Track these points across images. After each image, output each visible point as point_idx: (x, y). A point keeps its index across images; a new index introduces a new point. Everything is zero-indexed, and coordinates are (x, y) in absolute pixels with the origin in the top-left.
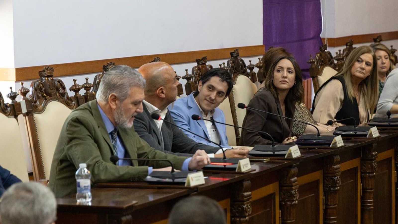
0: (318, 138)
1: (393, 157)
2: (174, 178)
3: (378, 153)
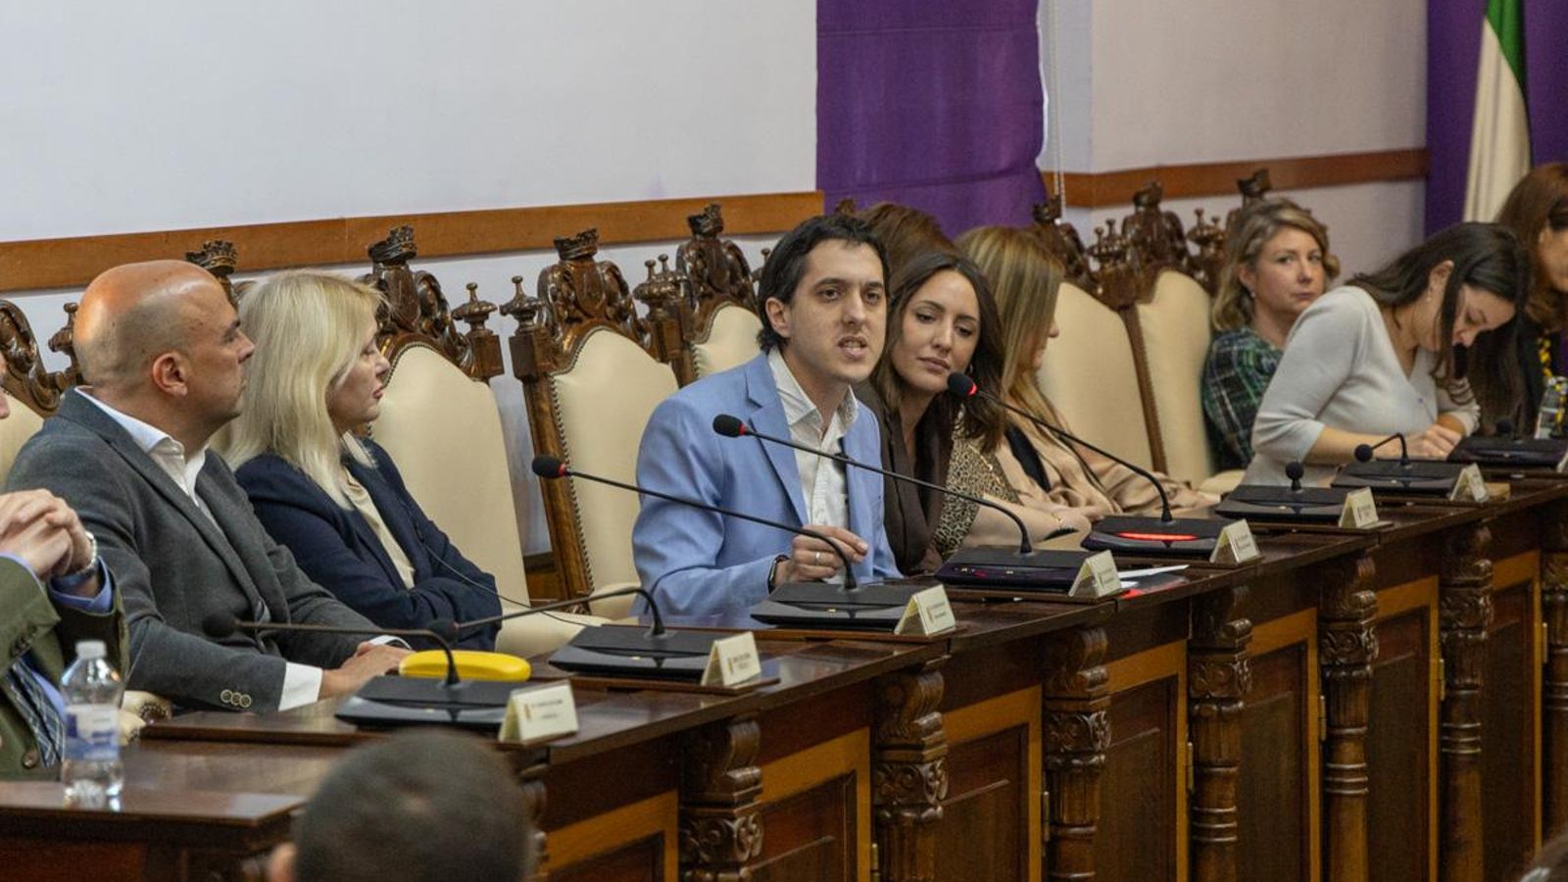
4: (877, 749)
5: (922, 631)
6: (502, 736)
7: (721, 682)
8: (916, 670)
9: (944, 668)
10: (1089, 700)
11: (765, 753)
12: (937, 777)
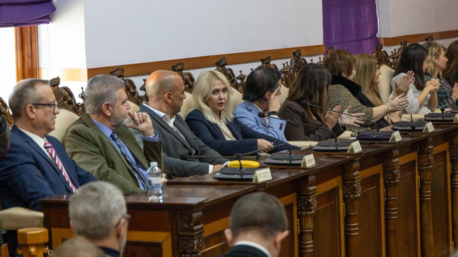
0: (378, 133)
1: (448, 151)
2: (242, 175)
3: (434, 146)
4: (344, 181)
5: (354, 152)
6: (254, 181)
7: (306, 166)
8: (353, 161)
9: (359, 161)
10: (394, 167)
11: (317, 183)
12: (358, 187)
